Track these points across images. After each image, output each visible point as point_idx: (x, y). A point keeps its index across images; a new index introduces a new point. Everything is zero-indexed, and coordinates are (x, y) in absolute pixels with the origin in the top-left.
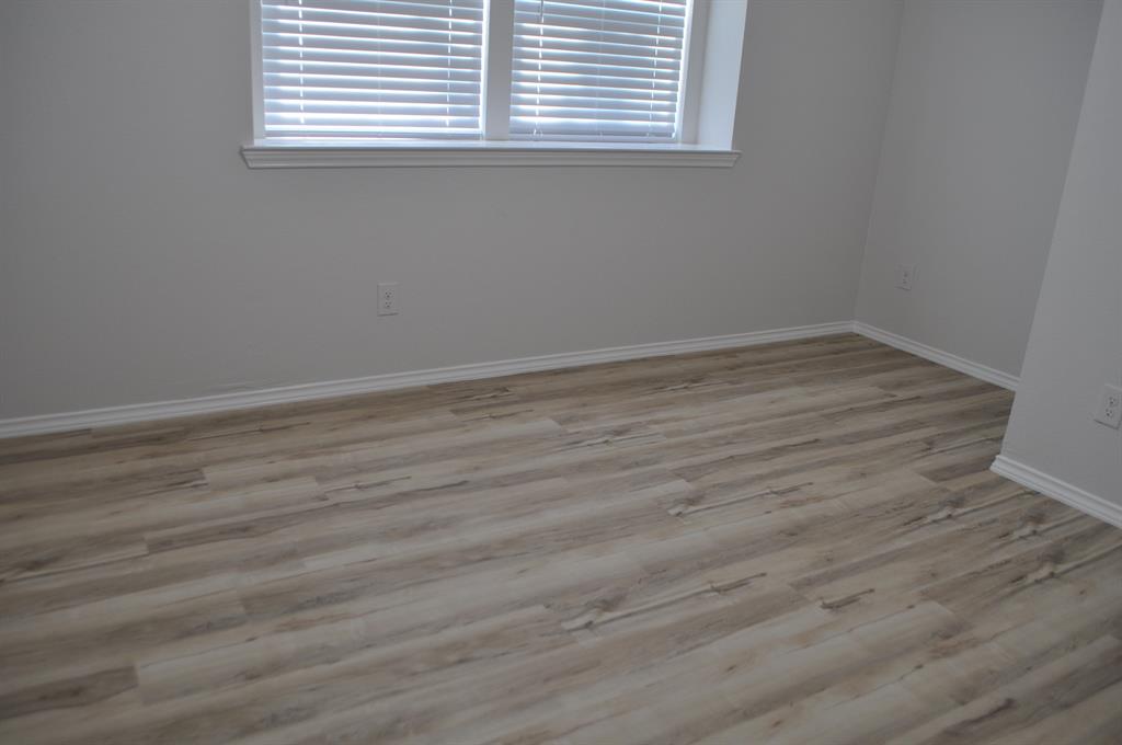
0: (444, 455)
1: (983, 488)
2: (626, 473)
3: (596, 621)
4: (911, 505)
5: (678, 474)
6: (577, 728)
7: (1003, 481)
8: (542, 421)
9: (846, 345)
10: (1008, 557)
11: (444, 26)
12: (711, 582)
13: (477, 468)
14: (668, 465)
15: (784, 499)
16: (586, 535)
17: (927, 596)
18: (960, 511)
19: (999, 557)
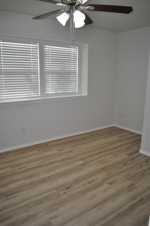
0: (36, 160)
1: (138, 156)
2: (71, 160)
3: (66, 192)
4: (124, 161)
5: (81, 159)
6: (62, 214)
7: (141, 154)
8: (55, 151)
9: (113, 129)
10: (142, 169)
11: (31, 77)
12: (87, 181)
13: (42, 162)
14: (79, 158)
15: (101, 163)
16: (64, 174)
17: (127, 179)
18: (133, 161)
19: (140, 170)
